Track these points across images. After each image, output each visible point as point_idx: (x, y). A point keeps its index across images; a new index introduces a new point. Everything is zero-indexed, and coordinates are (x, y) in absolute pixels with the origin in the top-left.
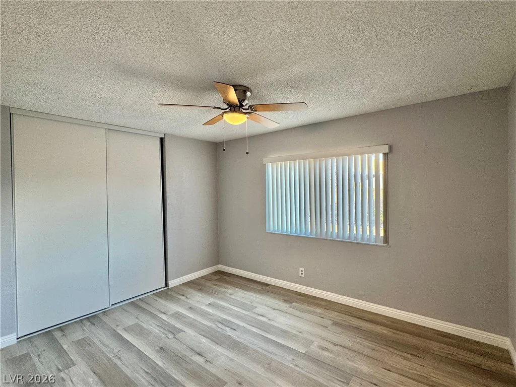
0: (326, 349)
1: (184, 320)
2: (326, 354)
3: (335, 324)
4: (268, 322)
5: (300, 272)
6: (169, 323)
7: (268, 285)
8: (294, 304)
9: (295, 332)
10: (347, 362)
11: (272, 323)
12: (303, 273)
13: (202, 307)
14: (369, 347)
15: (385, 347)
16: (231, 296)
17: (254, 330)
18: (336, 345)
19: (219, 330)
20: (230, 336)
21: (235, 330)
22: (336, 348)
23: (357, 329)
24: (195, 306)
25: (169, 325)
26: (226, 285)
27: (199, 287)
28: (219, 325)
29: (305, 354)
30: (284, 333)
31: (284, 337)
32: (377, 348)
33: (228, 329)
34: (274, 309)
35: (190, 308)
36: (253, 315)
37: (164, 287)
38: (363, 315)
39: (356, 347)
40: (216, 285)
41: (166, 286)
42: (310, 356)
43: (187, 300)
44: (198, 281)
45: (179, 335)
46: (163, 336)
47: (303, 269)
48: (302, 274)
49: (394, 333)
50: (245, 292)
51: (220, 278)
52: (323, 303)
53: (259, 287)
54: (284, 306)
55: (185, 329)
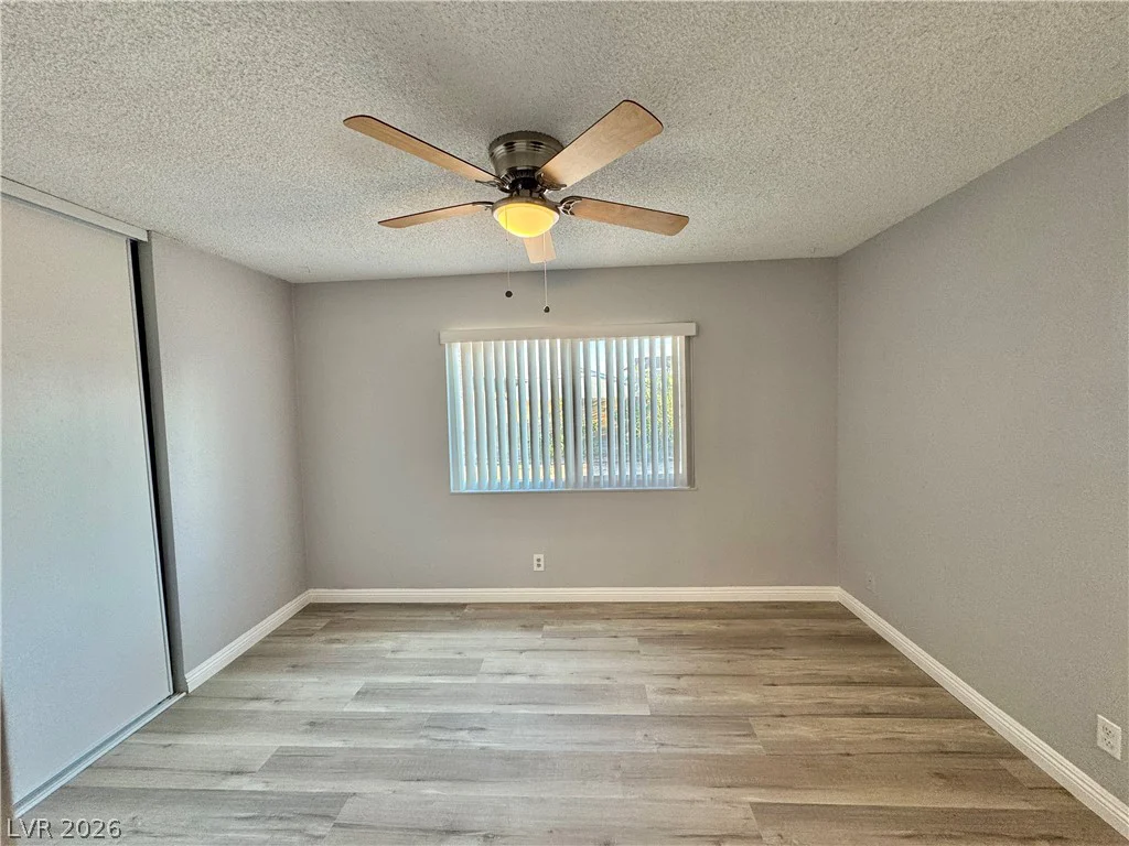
0: (672, 691)
1: (320, 763)
2: (680, 699)
3: (643, 640)
4: (532, 681)
5: (535, 562)
6: (279, 794)
7: (464, 606)
8: (546, 628)
9: (596, 681)
10: (716, 697)
11: (540, 681)
12: (542, 563)
13: (345, 710)
14: (721, 660)
15: (740, 651)
16: (401, 656)
17: (522, 710)
18: (679, 677)
19: (442, 746)
20: (483, 748)
21: (482, 729)
22: (683, 682)
23: (679, 637)
24: (325, 713)
25: (285, 799)
26: (363, 634)
27: (294, 661)
28: (433, 733)
29: (652, 716)
30: (584, 693)
31: (591, 700)
32: (730, 656)
33: (463, 734)
34: (521, 652)
35: (312, 724)
36: (490, 680)
37: (169, 697)
38: (665, 610)
39: (706, 667)
40: (338, 641)
41: (176, 691)
42: (666, 716)
43: (284, 707)
44: (268, 646)
45: (347, 812)
46: (296, 839)
47: (541, 556)
48: (539, 565)
49: (728, 625)
50: (424, 636)
51: (331, 622)
52: (593, 611)
53: (448, 616)
54: (533, 639)
55: (349, 787)
